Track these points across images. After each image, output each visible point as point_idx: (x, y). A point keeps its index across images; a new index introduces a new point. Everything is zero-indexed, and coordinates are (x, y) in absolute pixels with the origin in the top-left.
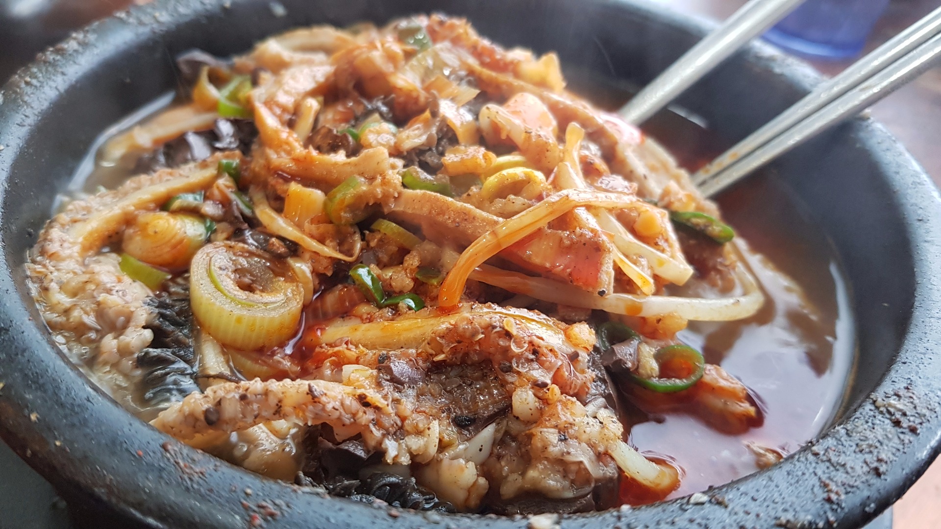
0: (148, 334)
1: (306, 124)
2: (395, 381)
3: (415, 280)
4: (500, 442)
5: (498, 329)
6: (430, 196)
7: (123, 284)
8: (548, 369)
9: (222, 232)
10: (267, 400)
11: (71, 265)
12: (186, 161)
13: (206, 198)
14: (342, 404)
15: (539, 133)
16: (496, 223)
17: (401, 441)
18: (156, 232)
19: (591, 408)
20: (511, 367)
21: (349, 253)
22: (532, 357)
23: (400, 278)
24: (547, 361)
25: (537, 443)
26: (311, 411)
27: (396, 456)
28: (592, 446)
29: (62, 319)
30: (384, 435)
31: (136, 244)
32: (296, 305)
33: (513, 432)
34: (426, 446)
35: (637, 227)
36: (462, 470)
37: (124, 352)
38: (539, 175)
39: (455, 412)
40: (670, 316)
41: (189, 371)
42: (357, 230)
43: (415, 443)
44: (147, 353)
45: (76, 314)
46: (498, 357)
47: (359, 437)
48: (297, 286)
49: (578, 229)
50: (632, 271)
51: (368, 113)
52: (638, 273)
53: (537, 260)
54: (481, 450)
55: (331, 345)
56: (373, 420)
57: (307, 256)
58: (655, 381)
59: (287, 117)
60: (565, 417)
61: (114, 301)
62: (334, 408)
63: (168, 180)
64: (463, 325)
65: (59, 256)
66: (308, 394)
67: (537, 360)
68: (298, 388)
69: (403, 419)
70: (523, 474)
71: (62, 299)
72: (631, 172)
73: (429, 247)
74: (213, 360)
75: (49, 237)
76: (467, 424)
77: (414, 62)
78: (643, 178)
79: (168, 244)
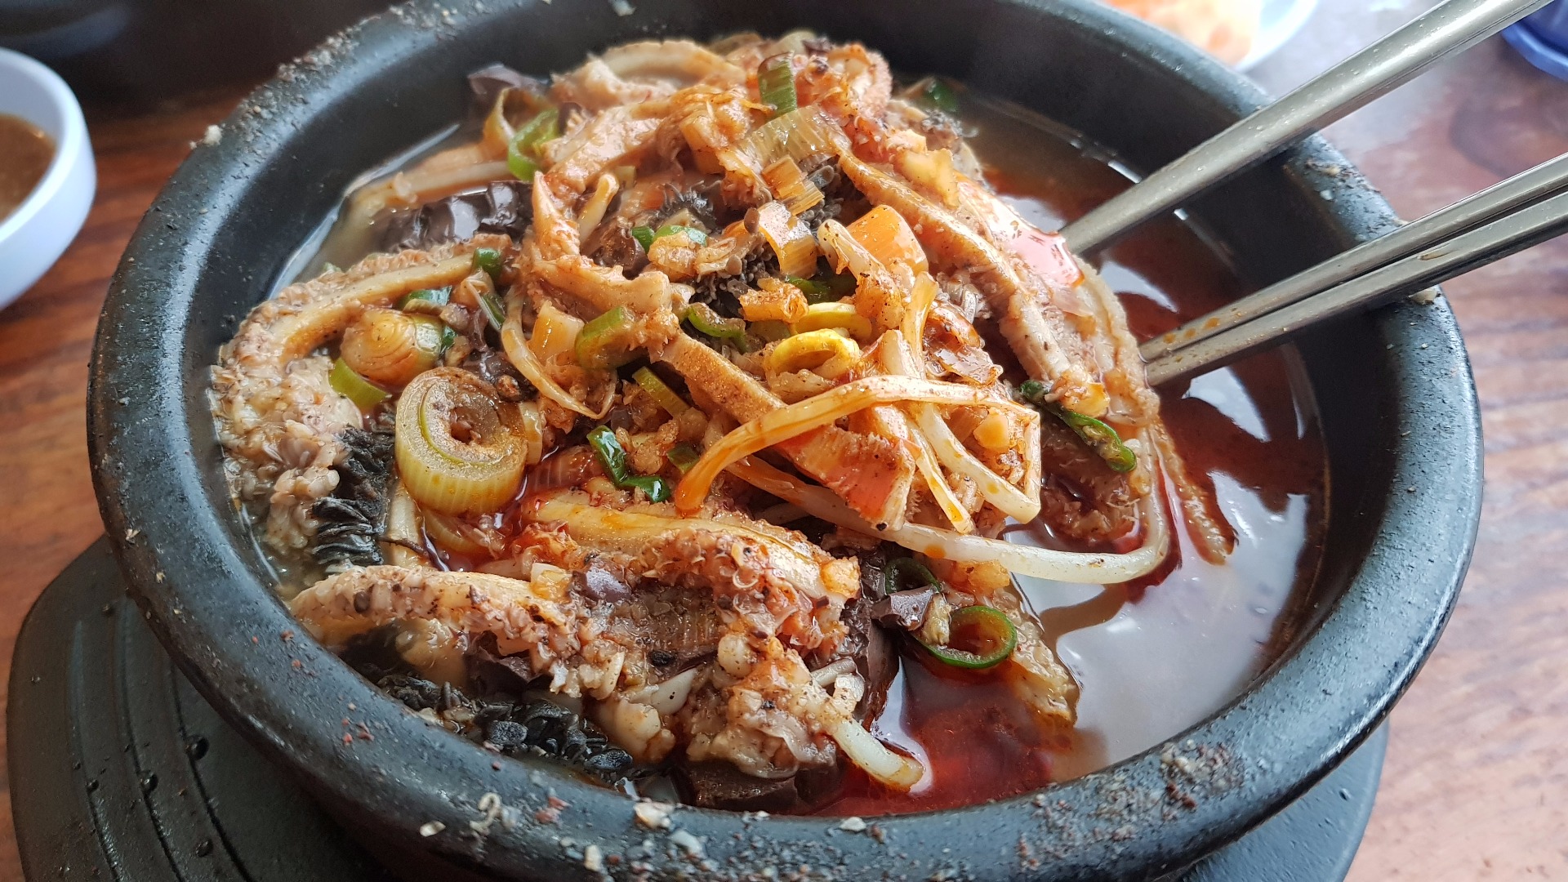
0: (333, 478)
1: (595, 211)
2: (589, 597)
3: (665, 458)
4: (698, 693)
5: (723, 555)
7: (320, 407)
8: (776, 615)
9: (458, 350)
10: (422, 594)
11: (267, 373)
12: (441, 241)
13: (452, 299)
14: (508, 615)
15: (877, 278)
16: (769, 407)
17: (574, 670)
18: (380, 339)
19: (828, 673)
20: (731, 604)
21: (595, 407)
22: (759, 596)
23: (649, 451)
24: (777, 605)
25: (734, 706)
26: (469, 617)
27: (563, 687)
28: (804, 719)
29: (241, 442)
30: (553, 659)
31: (355, 349)
32: (514, 468)
33: (717, 685)
34: (602, 682)
35: (977, 434)
36: (640, 717)
37: (300, 495)
38: (850, 347)
39: (654, 645)
40: (989, 565)
41: (370, 531)
42: (615, 377)
43: (589, 674)
44: (325, 503)
45: (257, 438)
46: (717, 588)
47: (526, 655)
48: (521, 442)
50: (945, 497)
51: (679, 206)
52: (955, 505)
53: (809, 467)
54: (672, 697)
55: (545, 526)
56: (544, 638)
57: (542, 403)
58: (940, 650)
59: (574, 195)
60: (777, 679)
61: (302, 431)
62: (495, 618)
63: (411, 266)
64: (684, 541)
65: (252, 361)
66: (467, 597)
67: (764, 602)
68: (459, 588)
69: (583, 643)
70: (712, 738)
71: (246, 416)
72: (1026, 336)
73: (694, 417)
74: (402, 523)
75: (247, 335)
76: (663, 663)
77: (761, 132)
78: (1042, 348)
79: (391, 357)
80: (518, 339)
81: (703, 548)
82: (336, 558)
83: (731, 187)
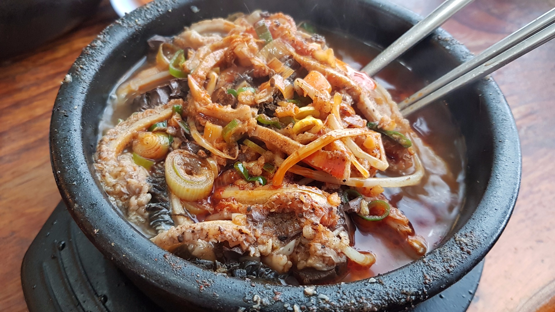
0: (149, 196)
1: (212, 87)
2: (254, 222)
3: (263, 169)
4: (297, 247)
5: (298, 200)
6: (270, 132)
7: (136, 172)
8: (319, 217)
9: (177, 143)
10: (202, 232)
11: (112, 162)
12: (157, 104)
13: (168, 125)
14: (232, 233)
15: (321, 97)
16: (299, 147)
17: (256, 248)
18: (147, 143)
19: (336, 232)
20: (303, 216)
21: (233, 155)
22: (312, 211)
23: (255, 167)
24: (318, 213)
25: (312, 249)
26: (220, 237)
27: (254, 254)
28: (335, 249)
29: (112, 190)
30: (249, 245)
31: (138, 148)
32: (211, 182)
33: (303, 243)
34: (266, 250)
35: (364, 144)
36: (281, 259)
37: (140, 205)
38: (319, 122)
39: (279, 234)
40: (377, 187)
41: (168, 212)
42: (237, 144)
43: (262, 248)
44: (150, 206)
45: (118, 187)
46: (297, 211)
47: (239, 246)
48: (211, 172)
49: (335, 151)
50: (360, 167)
51: (241, 80)
52: (363, 169)
53: (316, 165)
54: (289, 250)
55: (227, 200)
56: (245, 239)
57: (215, 157)
58: (367, 217)
59: (203, 82)
60: (324, 238)
61: (134, 182)
62: (229, 236)
63: (150, 116)
64: (283, 197)
65: (107, 159)
66: (218, 230)
67: (314, 213)
68: (215, 228)
69: (257, 238)
70: (306, 261)
71: (111, 180)
72: (367, 108)
73: (269, 154)
74: (178, 208)
75: (102, 150)
76: (284, 239)
77: (263, 50)
78: (372, 111)
79: (154, 149)
80: (200, 137)
81: (290, 199)
82: (158, 224)
83: (257, 71)
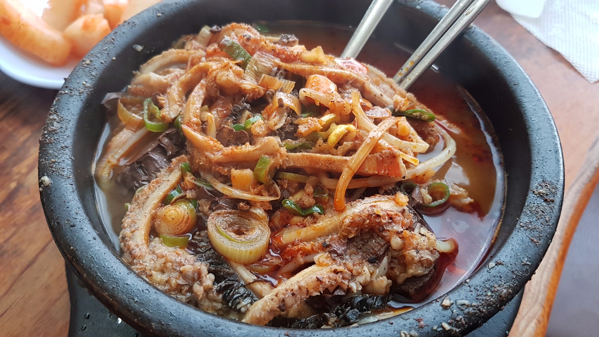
0: (212, 276)
1: (213, 129)
2: (340, 255)
3: (314, 198)
4: (391, 262)
5: (374, 215)
7: (182, 255)
8: (398, 223)
9: (205, 205)
10: (301, 290)
11: (148, 257)
12: (158, 170)
13: (184, 189)
14: (330, 278)
16: (346, 160)
17: (356, 281)
18: (173, 219)
19: (416, 231)
20: (384, 229)
21: (276, 195)
22: (390, 221)
23: (308, 199)
24: (397, 220)
25: (408, 258)
26: (321, 287)
27: (356, 288)
28: (427, 249)
29: (168, 287)
30: (348, 282)
31: (164, 228)
33: (395, 256)
34: (366, 279)
35: (399, 133)
36: (382, 281)
37: (208, 290)
38: (351, 127)
39: (367, 257)
41: (241, 285)
42: (274, 182)
43: (361, 279)
44: (220, 286)
45: (173, 282)
46: (377, 227)
47: (339, 287)
48: (262, 222)
49: (383, 151)
50: (408, 158)
51: (242, 112)
54: (385, 269)
55: (293, 244)
56: (342, 278)
57: (259, 204)
58: (433, 204)
59: (200, 127)
60: (414, 242)
62: (328, 282)
63: (159, 187)
64: (358, 219)
65: (142, 256)
66: (317, 281)
67: (393, 222)
68: (312, 280)
69: (351, 271)
70: (406, 272)
71: (161, 277)
73: (313, 178)
74: (247, 276)
75: (131, 248)
76: (375, 260)
77: (247, 70)
79: (183, 222)
80: (230, 189)
81: (366, 217)
82: (237, 302)
83: (251, 95)
